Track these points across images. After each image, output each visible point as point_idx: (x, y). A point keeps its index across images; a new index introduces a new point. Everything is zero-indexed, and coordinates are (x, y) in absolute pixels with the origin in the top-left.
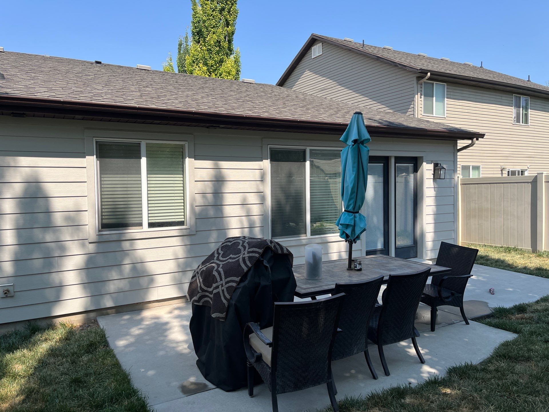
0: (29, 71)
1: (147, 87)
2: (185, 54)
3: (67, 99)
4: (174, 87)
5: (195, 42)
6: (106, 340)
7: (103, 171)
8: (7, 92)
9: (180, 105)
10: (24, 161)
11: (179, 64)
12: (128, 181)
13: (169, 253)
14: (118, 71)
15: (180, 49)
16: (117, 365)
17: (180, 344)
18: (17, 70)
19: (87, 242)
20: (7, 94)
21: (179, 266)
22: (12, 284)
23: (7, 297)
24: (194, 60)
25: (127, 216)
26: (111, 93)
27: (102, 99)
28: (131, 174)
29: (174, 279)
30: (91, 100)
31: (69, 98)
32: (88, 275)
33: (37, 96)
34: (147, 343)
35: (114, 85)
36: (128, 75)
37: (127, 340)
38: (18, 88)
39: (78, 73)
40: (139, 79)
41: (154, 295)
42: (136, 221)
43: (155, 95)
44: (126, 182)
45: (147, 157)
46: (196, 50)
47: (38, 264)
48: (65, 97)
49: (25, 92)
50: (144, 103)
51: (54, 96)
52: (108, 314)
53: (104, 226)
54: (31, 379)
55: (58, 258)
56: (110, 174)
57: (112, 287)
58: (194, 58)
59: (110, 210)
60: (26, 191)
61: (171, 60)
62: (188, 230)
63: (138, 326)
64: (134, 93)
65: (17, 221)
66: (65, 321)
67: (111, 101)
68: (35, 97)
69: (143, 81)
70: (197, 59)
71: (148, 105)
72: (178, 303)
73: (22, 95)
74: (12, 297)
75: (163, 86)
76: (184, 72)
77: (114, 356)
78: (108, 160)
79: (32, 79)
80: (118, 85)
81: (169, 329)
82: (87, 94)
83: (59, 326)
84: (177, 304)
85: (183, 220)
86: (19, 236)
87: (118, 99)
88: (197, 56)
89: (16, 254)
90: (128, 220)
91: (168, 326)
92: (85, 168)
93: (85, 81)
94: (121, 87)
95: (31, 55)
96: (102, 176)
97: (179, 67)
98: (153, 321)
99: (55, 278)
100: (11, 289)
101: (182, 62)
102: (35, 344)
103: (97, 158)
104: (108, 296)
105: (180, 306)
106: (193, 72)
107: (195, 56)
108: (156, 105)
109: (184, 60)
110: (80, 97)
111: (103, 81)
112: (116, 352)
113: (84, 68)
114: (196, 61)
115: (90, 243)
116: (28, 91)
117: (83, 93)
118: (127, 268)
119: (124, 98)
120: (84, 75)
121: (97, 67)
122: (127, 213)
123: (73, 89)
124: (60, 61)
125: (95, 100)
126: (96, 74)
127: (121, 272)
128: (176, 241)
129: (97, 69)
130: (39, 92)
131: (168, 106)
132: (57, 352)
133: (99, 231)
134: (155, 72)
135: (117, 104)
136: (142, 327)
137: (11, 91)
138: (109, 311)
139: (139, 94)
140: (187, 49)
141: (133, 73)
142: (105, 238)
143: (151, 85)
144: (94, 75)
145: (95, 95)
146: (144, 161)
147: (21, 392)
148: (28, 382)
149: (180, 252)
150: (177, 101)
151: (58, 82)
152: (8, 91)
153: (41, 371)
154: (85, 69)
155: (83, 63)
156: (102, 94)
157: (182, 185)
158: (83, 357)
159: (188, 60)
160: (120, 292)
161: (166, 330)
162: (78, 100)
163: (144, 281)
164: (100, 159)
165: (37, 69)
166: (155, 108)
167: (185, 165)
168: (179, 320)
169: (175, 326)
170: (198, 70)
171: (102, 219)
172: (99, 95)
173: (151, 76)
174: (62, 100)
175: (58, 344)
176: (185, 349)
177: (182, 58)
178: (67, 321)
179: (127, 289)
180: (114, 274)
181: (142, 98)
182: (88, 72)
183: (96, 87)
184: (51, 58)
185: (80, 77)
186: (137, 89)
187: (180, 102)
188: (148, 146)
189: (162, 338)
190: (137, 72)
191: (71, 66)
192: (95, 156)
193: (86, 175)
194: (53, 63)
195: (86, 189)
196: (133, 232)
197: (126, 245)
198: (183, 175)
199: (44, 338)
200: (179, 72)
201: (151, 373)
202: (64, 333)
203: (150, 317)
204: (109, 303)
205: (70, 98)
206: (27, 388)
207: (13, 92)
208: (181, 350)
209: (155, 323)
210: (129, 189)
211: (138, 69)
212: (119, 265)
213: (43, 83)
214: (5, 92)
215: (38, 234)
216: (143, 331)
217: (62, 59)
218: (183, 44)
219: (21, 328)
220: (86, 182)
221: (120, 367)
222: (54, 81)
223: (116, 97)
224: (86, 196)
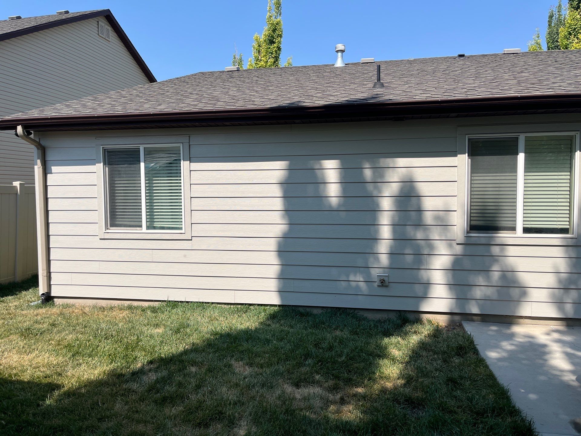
0: (401, 77)
1: (522, 72)
2: (558, 26)
3: (443, 98)
4: (555, 67)
5: (572, 9)
6: (476, 348)
7: (474, 169)
8: (390, 99)
9: (570, 88)
10: (402, 162)
11: (549, 39)
12: (501, 180)
13: (547, 265)
14: (483, 60)
15: (550, 22)
16: (491, 376)
17: (565, 374)
18: (390, 77)
19: (454, 243)
20: (390, 100)
21: (560, 281)
22: (387, 275)
23: (383, 286)
24: (571, 32)
25: (497, 219)
26: (484, 85)
27: (477, 93)
28: (506, 172)
29: (553, 296)
30: (466, 96)
31: (444, 97)
32: (454, 276)
33: (416, 99)
34: (523, 362)
35: (485, 76)
36: (496, 63)
37: (498, 352)
38: (397, 94)
39: (444, 71)
40: (509, 65)
41: (526, 310)
42: (509, 224)
43: (535, 81)
44: (498, 182)
45: (525, 153)
46: (573, 19)
47: (409, 259)
48: (441, 97)
49: (405, 97)
50: (526, 91)
51: (431, 97)
52: (473, 321)
53: (473, 228)
54: (409, 367)
55: (427, 255)
56: (483, 173)
57: (478, 293)
58: (570, 29)
59: (479, 211)
60: (402, 190)
61: (538, 37)
62: (574, 240)
63: (509, 340)
64: (510, 82)
65: (393, 217)
66: (431, 319)
67: (487, 94)
68: (415, 100)
69: (515, 67)
70: (575, 29)
71: (531, 92)
72: (557, 325)
73: (403, 100)
74: (387, 286)
75: (541, 69)
76: (555, 48)
77: (487, 367)
78: (480, 158)
79: (406, 83)
80: (488, 76)
81: (549, 353)
82: (460, 91)
83: (426, 322)
84: (555, 326)
85: (568, 227)
86: (394, 232)
87: (495, 91)
88: (575, 26)
89: (391, 247)
90: (497, 222)
91: (547, 350)
92: (456, 167)
93: (455, 78)
94: (493, 77)
95: (396, 61)
96: (472, 175)
97: (549, 43)
98: (527, 340)
99: (424, 274)
100: (386, 279)
101: (553, 37)
102: (406, 334)
103: (468, 156)
104: (473, 302)
105: (559, 329)
106: (569, 46)
107: (572, 26)
108: (541, 91)
109: (555, 33)
110: (455, 94)
111: (472, 74)
112: (488, 362)
113: (448, 64)
114: (573, 32)
115: (458, 244)
116: (407, 95)
117: (456, 90)
118: (496, 276)
119: (501, 88)
120: (451, 71)
121: (461, 62)
122: (498, 215)
123: (446, 87)
124: (424, 61)
125: (471, 95)
126: (462, 69)
127: (488, 278)
128: (558, 252)
129: (461, 63)
130: (416, 95)
131: (556, 91)
132: (428, 346)
133: (468, 233)
134: (525, 54)
135: (494, 97)
136: (515, 343)
137: (393, 97)
138: (474, 317)
139: (515, 81)
140: (560, 19)
141: (501, 59)
142: (473, 241)
143: (526, 69)
144: (461, 69)
145: (470, 90)
146: (521, 157)
147: (401, 376)
148: (406, 368)
149: (563, 265)
150: (565, 84)
151: (430, 83)
152: (391, 97)
153: (415, 361)
154: (450, 65)
155: (446, 59)
156: (476, 88)
157: (568, 185)
158: (454, 359)
159: (563, 31)
160: (486, 299)
161: (545, 353)
162: (454, 98)
163: (515, 292)
164: (472, 157)
165: (406, 73)
166: (540, 94)
167: (574, 160)
168: (558, 344)
169: (556, 351)
170: (577, 43)
171: (471, 220)
172: (473, 89)
173: (522, 59)
174: (439, 99)
175: (427, 339)
176: (573, 381)
177: (553, 32)
178: (433, 318)
179: (494, 298)
180: (481, 280)
181: (521, 86)
182: (453, 68)
183: (467, 82)
184: (415, 60)
185: (448, 74)
186: (512, 76)
187: (570, 84)
188: (527, 140)
189: (541, 362)
190: (505, 57)
191: (435, 64)
192: (467, 154)
193: (457, 174)
194: (419, 65)
195: (456, 188)
196: (504, 236)
197: (496, 250)
198: (570, 172)
199: (413, 330)
200: (549, 49)
201: (532, 396)
202: (431, 329)
203: (523, 334)
204: (475, 310)
205: (446, 96)
206: (406, 374)
207: (395, 98)
208: (568, 381)
209: (530, 342)
210: (501, 189)
211: (505, 54)
212: (486, 271)
213: (417, 86)
214: (389, 99)
215: (410, 231)
216: (516, 348)
217: (425, 60)
218: (555, 14)
219: (392, 316)
220: (456, 181)
221: (495, 379)
222: (426, 82)
223: (490, 89)
224: (456, 196)
